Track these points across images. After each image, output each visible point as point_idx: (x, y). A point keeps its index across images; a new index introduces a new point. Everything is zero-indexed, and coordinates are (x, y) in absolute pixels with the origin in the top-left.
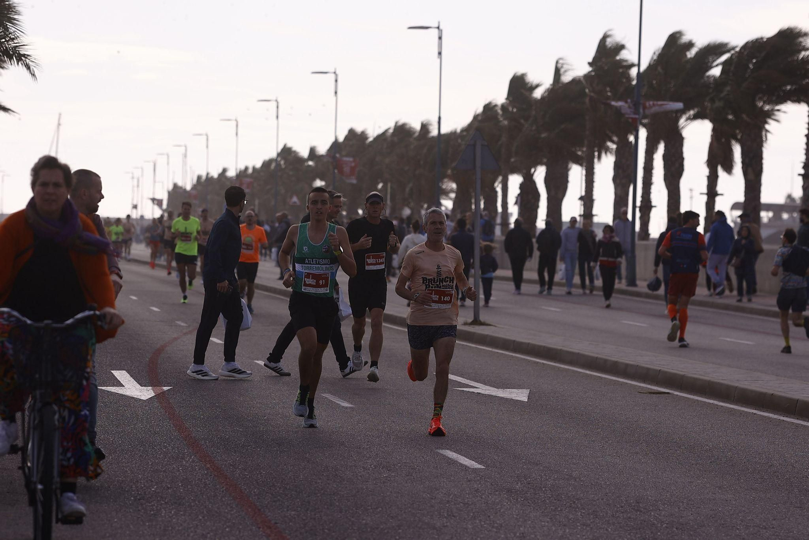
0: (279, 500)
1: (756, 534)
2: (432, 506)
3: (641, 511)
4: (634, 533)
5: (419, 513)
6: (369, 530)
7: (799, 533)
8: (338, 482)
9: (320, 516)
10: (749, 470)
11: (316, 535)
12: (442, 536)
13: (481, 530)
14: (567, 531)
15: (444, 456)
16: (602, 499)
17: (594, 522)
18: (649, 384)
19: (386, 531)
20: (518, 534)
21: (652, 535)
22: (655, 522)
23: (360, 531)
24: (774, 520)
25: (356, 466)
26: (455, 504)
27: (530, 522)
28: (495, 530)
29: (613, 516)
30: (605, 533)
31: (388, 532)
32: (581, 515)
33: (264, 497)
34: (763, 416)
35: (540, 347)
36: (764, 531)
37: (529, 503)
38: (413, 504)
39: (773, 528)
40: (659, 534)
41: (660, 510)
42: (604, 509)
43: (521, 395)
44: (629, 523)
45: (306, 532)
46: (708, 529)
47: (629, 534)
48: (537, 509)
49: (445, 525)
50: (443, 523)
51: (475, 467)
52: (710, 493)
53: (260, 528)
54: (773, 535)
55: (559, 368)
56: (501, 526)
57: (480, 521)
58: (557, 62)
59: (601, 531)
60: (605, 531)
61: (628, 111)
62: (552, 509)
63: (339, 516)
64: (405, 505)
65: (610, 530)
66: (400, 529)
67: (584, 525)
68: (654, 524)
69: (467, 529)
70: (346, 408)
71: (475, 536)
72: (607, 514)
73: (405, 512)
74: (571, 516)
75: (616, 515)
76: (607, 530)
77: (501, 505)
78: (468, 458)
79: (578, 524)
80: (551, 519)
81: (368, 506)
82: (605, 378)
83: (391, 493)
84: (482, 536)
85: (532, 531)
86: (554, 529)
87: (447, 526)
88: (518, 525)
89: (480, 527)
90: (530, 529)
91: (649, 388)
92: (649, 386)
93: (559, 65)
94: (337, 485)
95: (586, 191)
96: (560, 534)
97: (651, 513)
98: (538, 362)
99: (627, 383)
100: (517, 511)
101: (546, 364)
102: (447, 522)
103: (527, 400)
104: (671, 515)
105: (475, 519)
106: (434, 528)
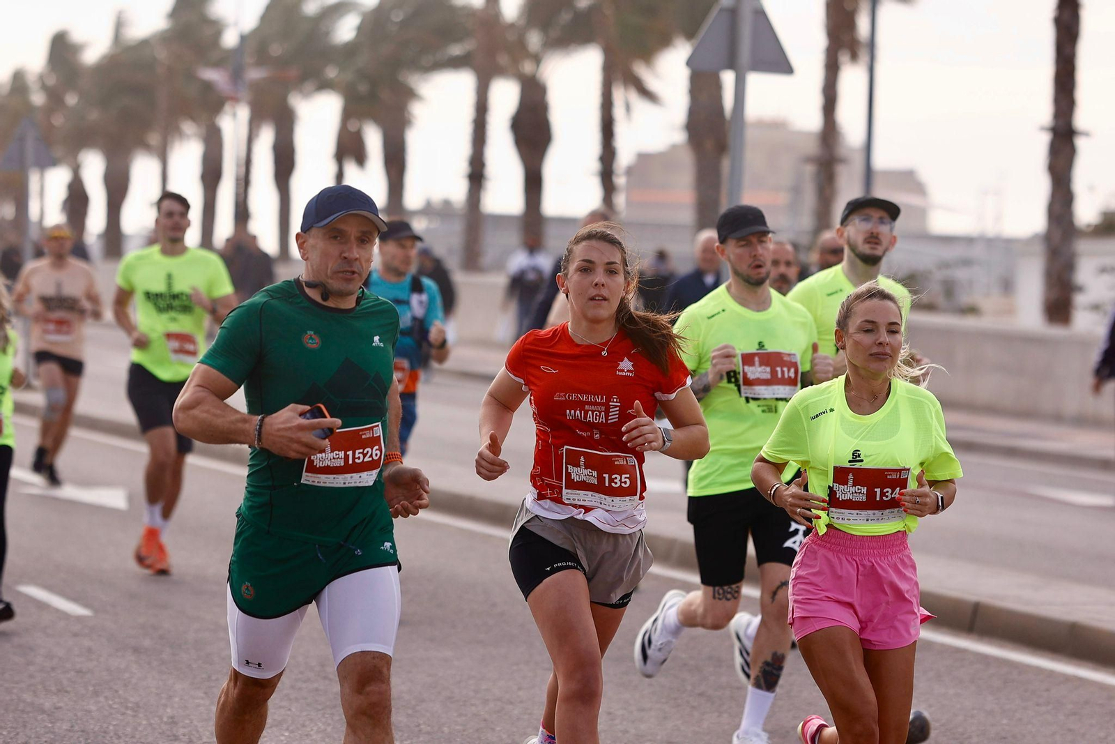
2: (31, 676)
5: (15, 687)
12: (58, 724)
20: (165, 719)
26: (63, 672)
27: (177, 699)
28: (131, 713)
30: (288, 715)
43: (116, 498)
46: (432, 705)
49: (58, 705)
50: (54, 704)
51: (80, 613)
56: (139, 707)
57: (106, 698)
60: (289, 713)
69: (90, 712)
71: (104, 722)
76: (290, 710)
78: (66, 599)
80: (206, 693)
84: (114, 723)
85: (184, 714)
87: (60, 708)
88: (162, 705)
89: (107, 708)
90: (180, 710)
102: (58, 702)
103: (126, 507)
105: (97, 696)
106: (43, 712)
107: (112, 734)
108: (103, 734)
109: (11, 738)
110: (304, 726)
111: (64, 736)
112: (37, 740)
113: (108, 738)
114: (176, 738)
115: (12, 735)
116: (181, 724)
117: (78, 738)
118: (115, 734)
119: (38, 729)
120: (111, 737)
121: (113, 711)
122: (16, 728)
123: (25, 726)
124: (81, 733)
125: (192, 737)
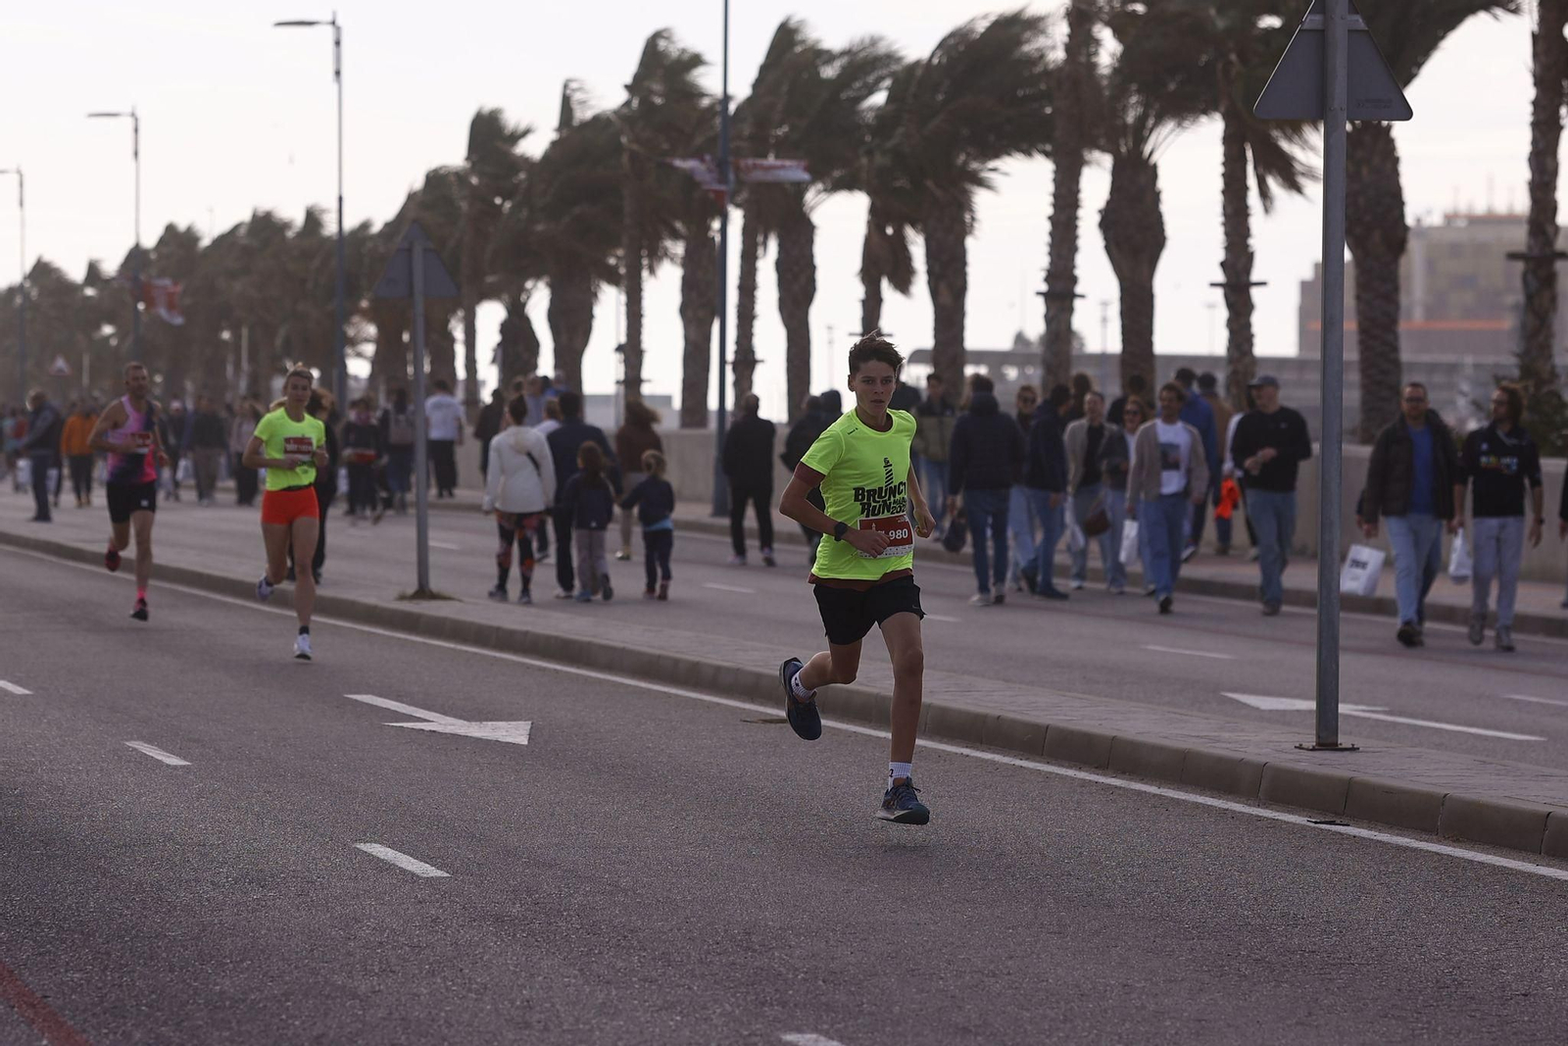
0: (50, 952)
1: (977, 986)
2: (349, 954)
3: (755, 951)
4: (742, 993)
5: (324, 968)
6: (227, 1003)
7: (1059, 983)
8: (164, 913)
9: (132, 980)
10: (958, 863)
11: (124, 1017)
12: (372, 1011)
13: (447, 998)
14: (614, 993)
15: (370, 855)
16: (679, 930)
17: (664, 973)
18: (762, 704)
19: (261, 1005)
20: (518, 1003)
21: (778, 996)
22: (781, 969)
23: (210, 1007)
24: (1011, 958)
25: (197, 880)
26: (394, 948)
27: (540, 978)
28: (474, 996)
29: (701, 961)
30: (686, 996)
31: (265, 1006)
32: (640, 962)
33: (19, 946)
34: (983, 760)
35: (548, 638)
36: (993, 980)
37: (537, 941)
38: (312, 950)
39: (1009, 974)
40: (791, 992)
41: (790, 947)
42: (683, 948)
43: (516, 733)
44: (732, 974)
45: (105, 1013)
46: (885, 979)
47: (733, 996)
48: (554, 953)
49: (377, 988)
50: (373, 987)
51: (431, 875)
52: (887, 911)
53: (14, 1007)
54: (1010, 987)
55: (587, 679)
56: (486, 988)
57: (445, 979)
58: (566, 86)
59: (679, 992)
60: (687, 991)
61: (707, 177)
62: (582, 951)
63: (168, 979)
64: (297, 953)
65: (695, 988)
66: (288, 1000)
67: (645, 980)
68: (780, 974)
69: (419, 996)
70: (175, 768)
71: (435, 1008)
72: (689, 957)
73: (296, 967)
74: (620, 964)
75: (706, 958)
76: (689, 988)
77: (484, 948)
78: (417, 858)
79: (634, 979)
80: (581, 970)
81: (225, 957)
82: (677, 696)
83: (269, 930)
84: (448, 1008)
85: (545, 996)
86: (588, 990)
87: (379, 991)
88: (518, 986)
89: (443, 991)
90: (541, 992)
91: (762, 713)
92: (761, 709)
93: (568, 92)
94: (163, 919)
95: (629, 335)
96: (600, 1001)
97: (773, 954)
98: (545, 669)
99: (718, 704)
100: (515, 958)
101: (561, 671)
102: (379, 985)
103: (526, 743)
104: (813, 955)
105: (433, 975)
106: (355, 996)
107: (442, 1022)
108: (430, 1023)
109: (304, 1029)
110: (705, 1008)
111: (377, 1026)
112: (338, 1030)
113: (435, 1027)
114: (528, 1025)
115: (306, 1026)
116: (538, 1008)
117: (395, 1027)
118: (446, 1021)
119: (344, 1017)
120: (439, 1026)
121: (451, 995)
122: (313, 1017)
123: (326, 1015)
124: (399, 1022)
125: (549, 1023)
